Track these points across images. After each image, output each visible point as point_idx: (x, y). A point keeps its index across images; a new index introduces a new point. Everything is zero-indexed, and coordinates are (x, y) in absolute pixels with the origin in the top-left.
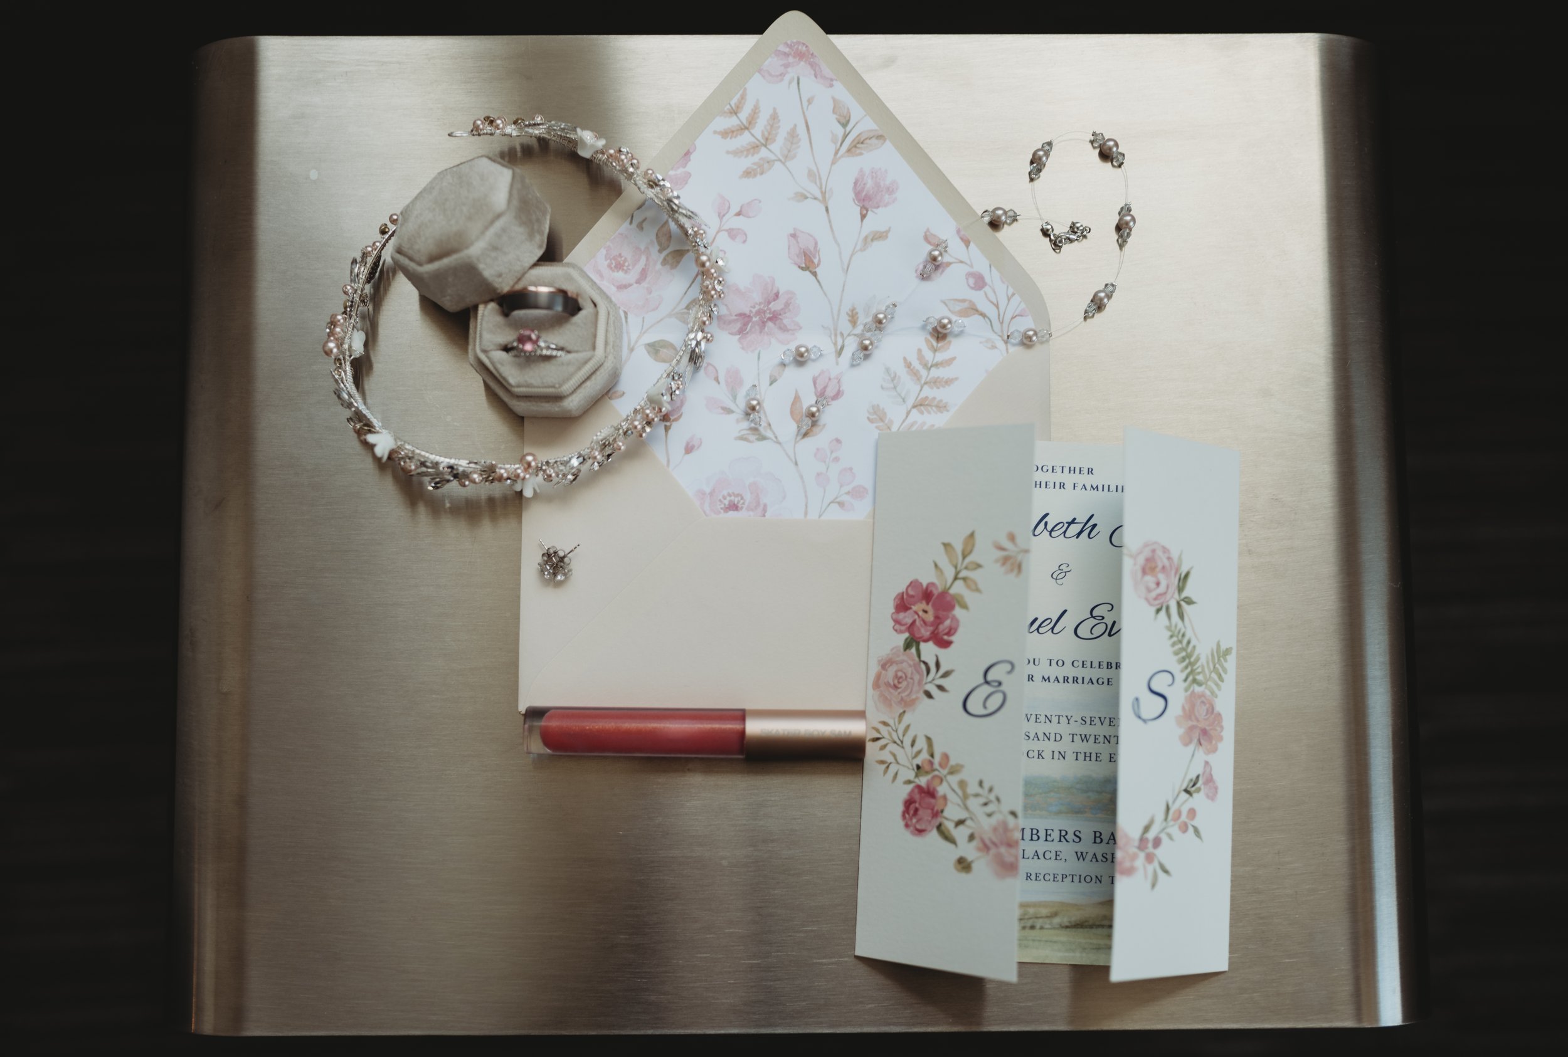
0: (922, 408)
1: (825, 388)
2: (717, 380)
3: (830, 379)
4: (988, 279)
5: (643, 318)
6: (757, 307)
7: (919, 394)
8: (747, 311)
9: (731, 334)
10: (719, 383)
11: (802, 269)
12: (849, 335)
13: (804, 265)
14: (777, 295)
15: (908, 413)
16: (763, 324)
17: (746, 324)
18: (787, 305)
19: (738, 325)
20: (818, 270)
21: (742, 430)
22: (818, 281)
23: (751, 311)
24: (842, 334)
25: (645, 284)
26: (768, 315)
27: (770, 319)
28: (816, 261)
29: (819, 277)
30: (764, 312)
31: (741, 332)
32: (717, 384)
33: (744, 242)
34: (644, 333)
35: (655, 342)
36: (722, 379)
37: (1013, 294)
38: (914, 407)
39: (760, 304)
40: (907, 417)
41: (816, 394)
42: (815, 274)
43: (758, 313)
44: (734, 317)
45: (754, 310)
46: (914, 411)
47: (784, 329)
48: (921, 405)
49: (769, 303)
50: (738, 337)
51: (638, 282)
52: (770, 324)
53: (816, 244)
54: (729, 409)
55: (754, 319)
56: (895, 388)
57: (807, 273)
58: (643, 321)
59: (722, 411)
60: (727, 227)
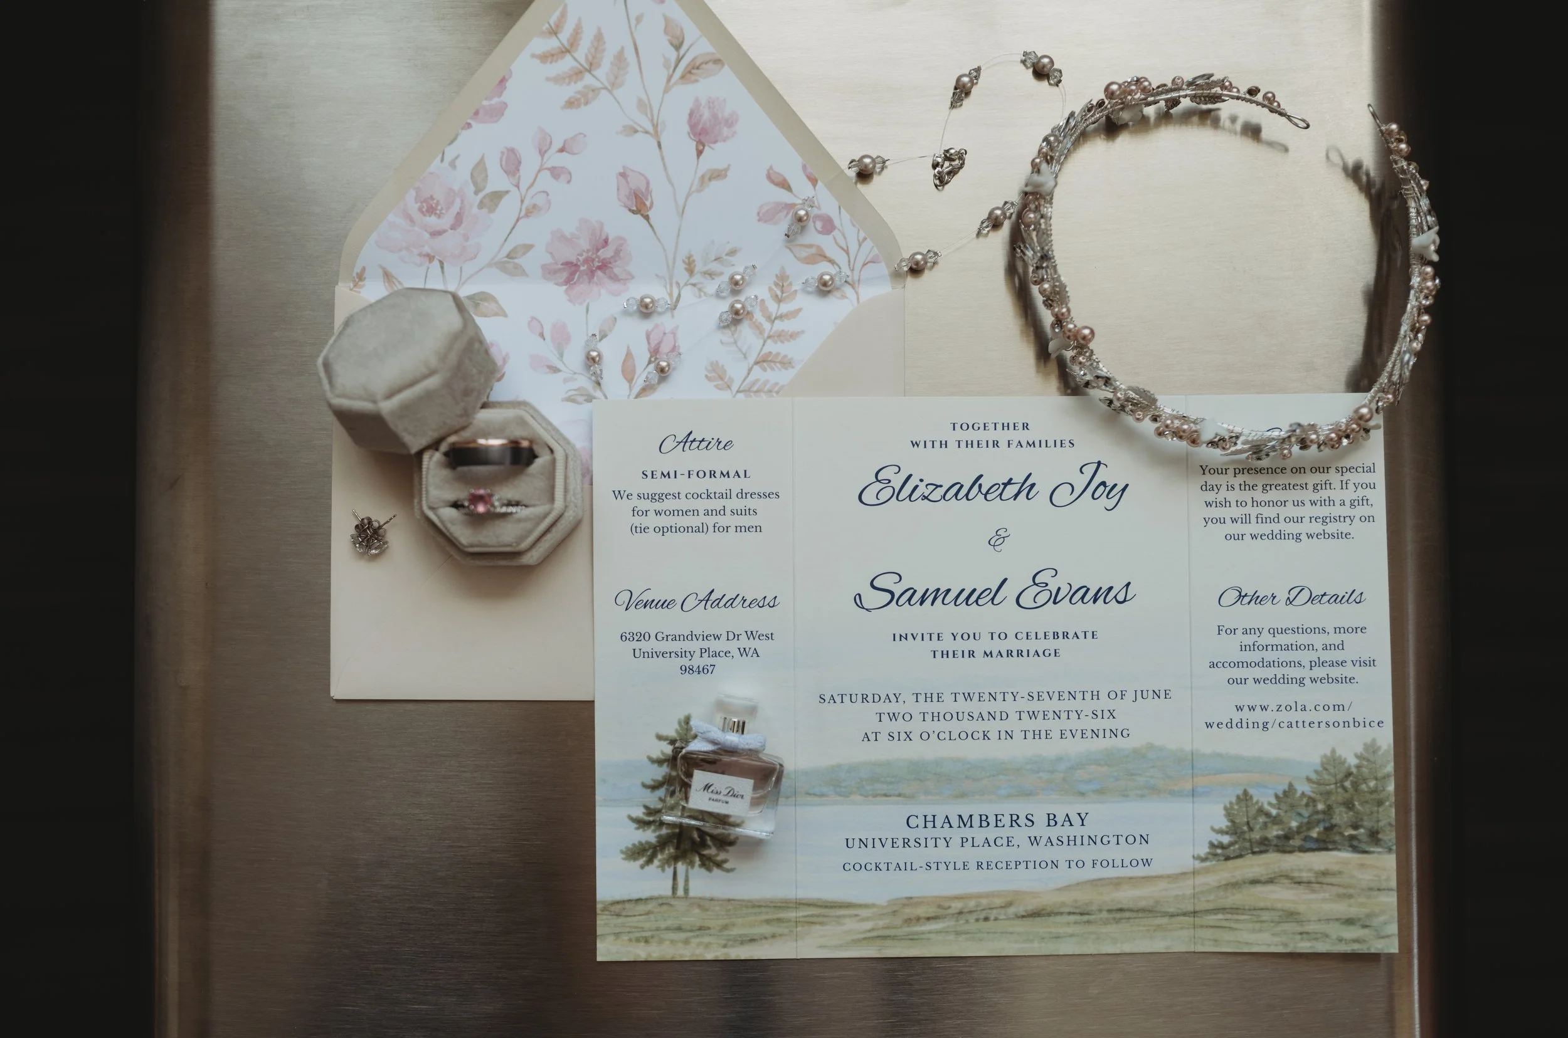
0: (765, 364)
1: (659, 343)
2: (542, 335)
3: (665, 334)
4: (837, 223)
5: (461, 268)
6: (585, 255)
7: (762, 349)
8: (573, 259)
9: (557, 284)
10: (544, 339)
11: (633, 212)
12: (686, 285)
13: (634, 208)
14: (606, 242)
15: (750, 370)
16: (591, 273)
17: (573, 274)
18: (618, 252)
19: (565, 275)
20: (650, 213)
21: (571, 390)
22: (651, 226)
23: (578, 259)
24: (678, 284)
25: (461, 230)
26: (597, 264)
27: (599, 268)
28: (648, 203)
29: (652, 221)
30: (593, 261)
31: (568, 281)
32: (542, 340)
33: (569, 182)
34: (463, 284)
35: (474, 295)
36: (547, 335)
37: (865, 239)
38: (756, 363)
39: (588, 251)
40: (749, 374)
41: (649, 351)
42: (647, 218)
43: (586, 261)
44: (560, 266)
45: (581, 258)
46: (756, 368)
47: (615, 278)
48: (764, 361)
49: (598, 250)
50: (565, 287)
51: (453, 228)
52: (599, 273)
53: (648, 183)
54: (556, 367)
55: (582, 268)
56: (735, 342)
57: (639, 216)
58: (461, 271)
59: (548, 370)
60: (549, 165)
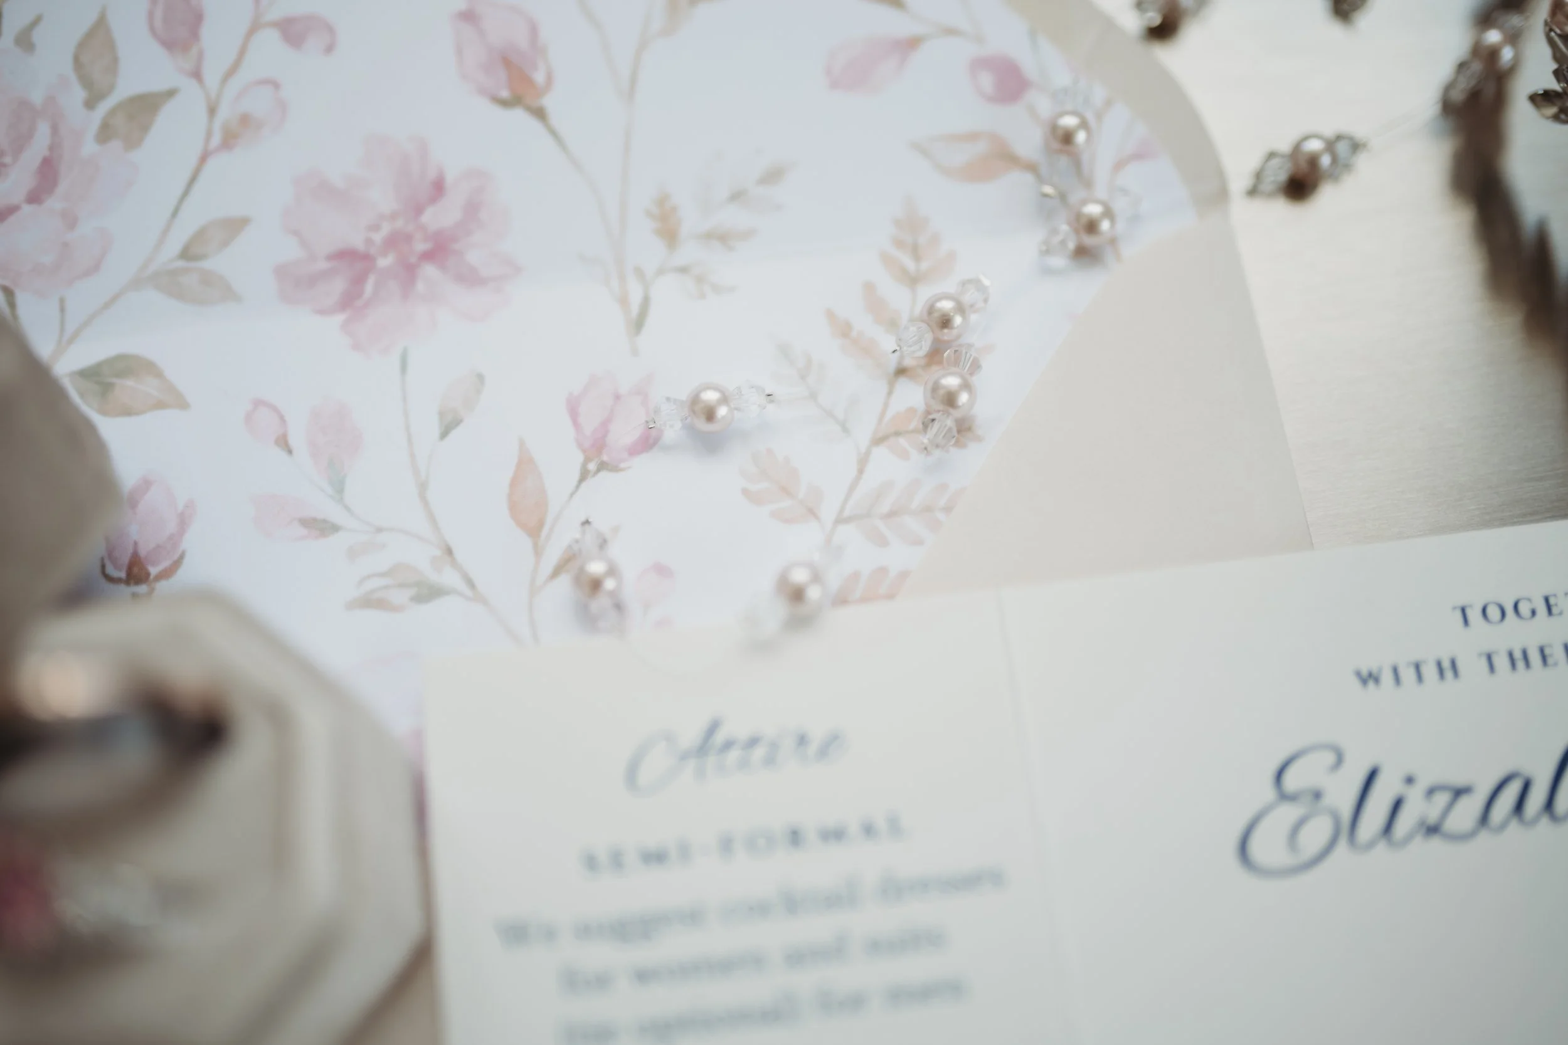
0: (902, 441)
1: (605, 425)
2: (283, 443)
3: (617, 397)
4: (1029, 67)
5: (62, 301)
6: (386, 229)
7: (886, 405)
8: (357, 241)
9: (322, 312)
10: (290, 452)
11: (505, 103)
12: (661, 272)
13: (505, 94)
14: (439, 188)
15: (863, 462)
16: (408, 272)
17: (358, 281)
18: (472, 209)
19: (338, 286)
20: (549, 102)
21: (369, 577)
22: (553, 133)
23: (369, 241)
24: (639, 273)
25: (54, 203)
26: (420, 246)
27: (428, 256)
28: (539, 77)
29: (555, 119)
30: (408, 238)
31: (350, 301)
32: (282, 454)
33: (329, 49)
34: (71, 341)
35: (99, 365)
36: (297, 439)
37: (1109, 103)
38: (879, 440)
39: (393, 216)
40: (861, 471)
41: (580, 445)
42: (540, 114)
43: (394, 241)
44: (323, 265)
45: (378, 237)
46: (881, 453)
47: (471, 279)
48: (897, 434)
49: (419, 210)
50: (340, 318)
51: (34, 198)
52: (429, 271)
53: (534, 31)
54: (325, 521)
55: (384, 262)
56: (813, 396)
57: (518, 115)
58: (62, 310)
59: (303, 531)
60: (275, 14)
